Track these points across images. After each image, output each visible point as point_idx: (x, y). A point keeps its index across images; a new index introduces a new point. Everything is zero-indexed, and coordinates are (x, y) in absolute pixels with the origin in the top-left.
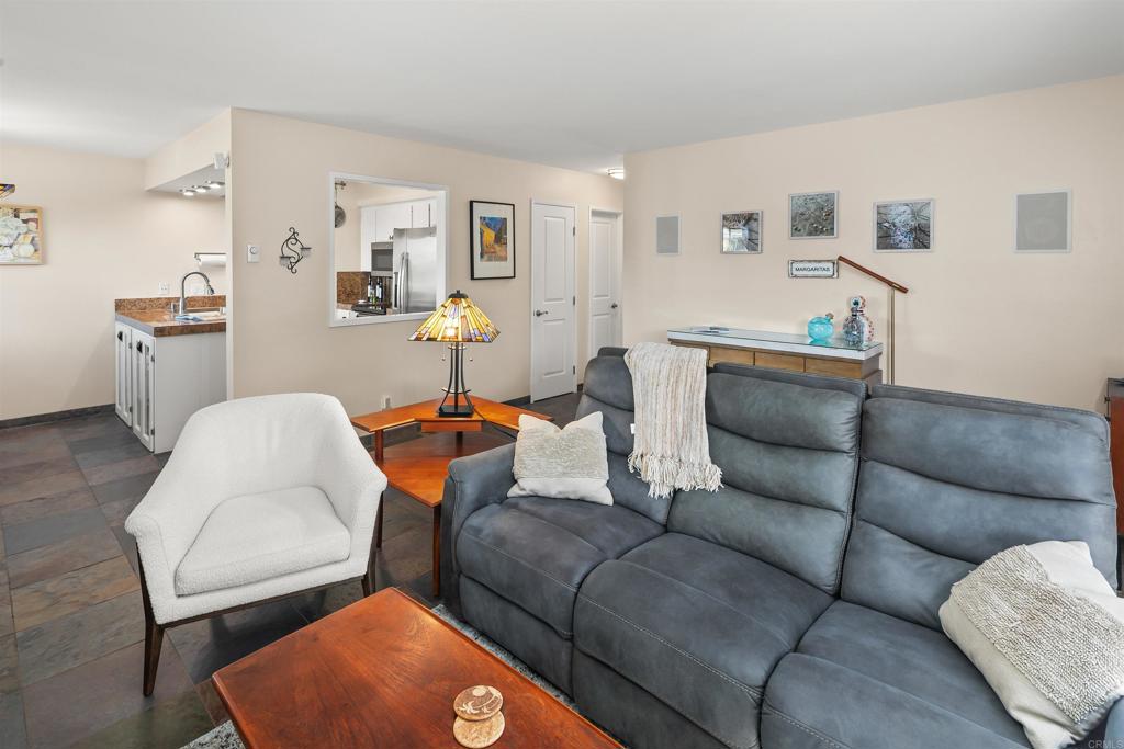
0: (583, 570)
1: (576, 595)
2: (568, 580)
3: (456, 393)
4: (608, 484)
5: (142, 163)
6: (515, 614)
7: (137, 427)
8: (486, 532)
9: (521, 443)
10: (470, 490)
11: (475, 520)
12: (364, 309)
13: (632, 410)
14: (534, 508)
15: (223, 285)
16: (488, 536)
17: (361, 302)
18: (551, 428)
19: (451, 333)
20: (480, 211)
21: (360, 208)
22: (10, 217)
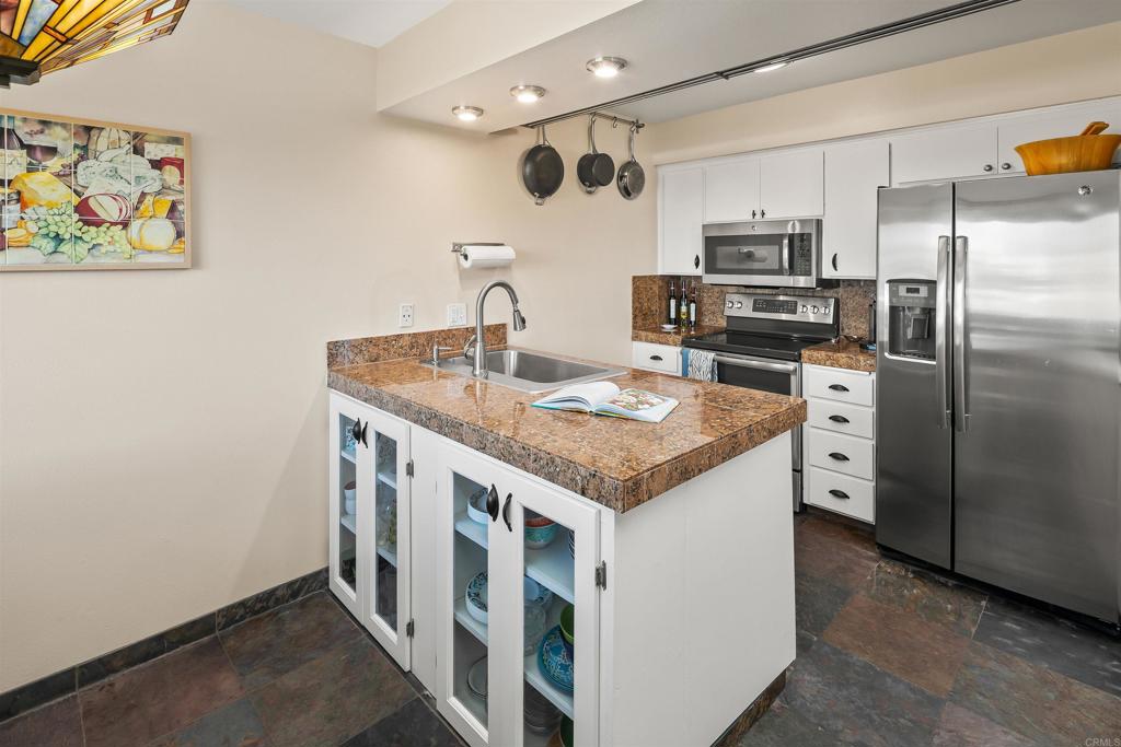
21: (658, 165)
22: (124, 152)
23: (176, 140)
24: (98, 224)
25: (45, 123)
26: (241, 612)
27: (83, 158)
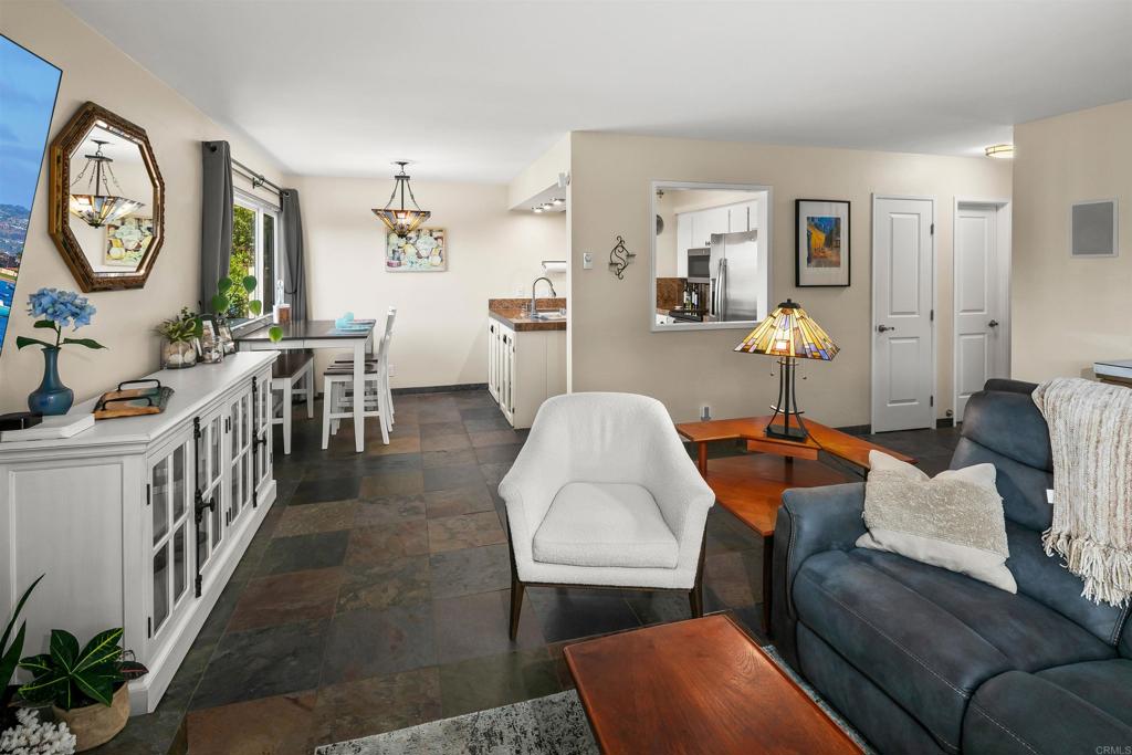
0: (977, 671)
1: (967, 702)
2: (956, 680)
3: (787, 413)
4: (1008, 563)
5: (505, 188)
6: (870, 691)
7: (502, 405)
8: (830, 582)
9: (874, 485)
10: (808, 527)
11: (818, 565)
12: (680, 315)
13: (1048, 470)
14: (894, 569)
15: (564, 290)
16: (834, 587)
17: (678, 308)
18: (916, 475)
19: (781, 346)
20: (808, 211)
21: (677, 215)
22: (427, 236)
23: (441, 231)
24: (421, 258)
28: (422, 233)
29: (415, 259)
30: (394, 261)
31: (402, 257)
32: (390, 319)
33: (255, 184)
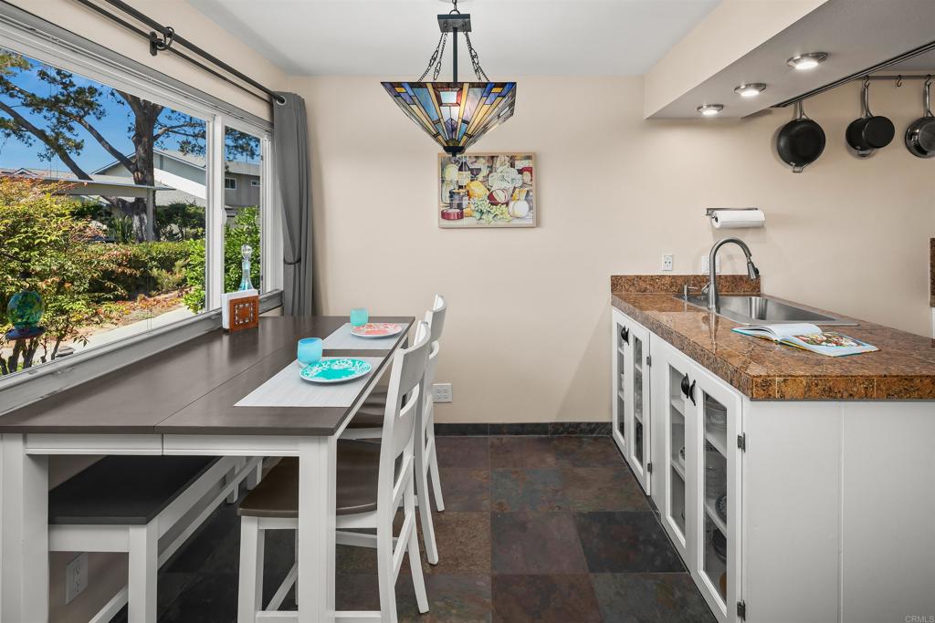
22: (506, 167)
23: (529, 158)
24: (496, 204)
25: (477, 157)
26: (561, 429)
27: (491, 172)
28: (498, 163)
29: (486, 205)
30: (454, 210)
31: (465, 202)
32: (438, 316)
33: (155, 46)
